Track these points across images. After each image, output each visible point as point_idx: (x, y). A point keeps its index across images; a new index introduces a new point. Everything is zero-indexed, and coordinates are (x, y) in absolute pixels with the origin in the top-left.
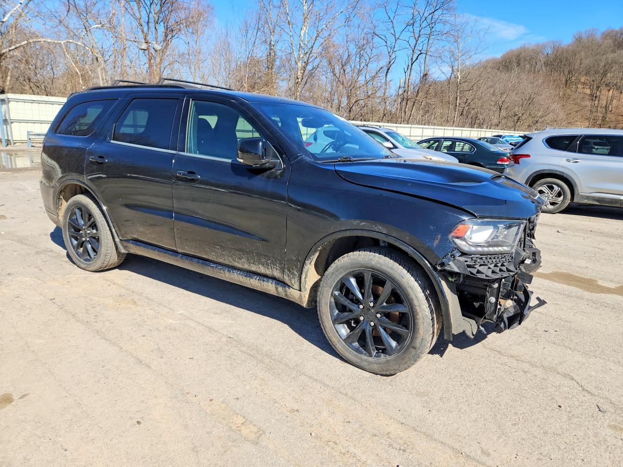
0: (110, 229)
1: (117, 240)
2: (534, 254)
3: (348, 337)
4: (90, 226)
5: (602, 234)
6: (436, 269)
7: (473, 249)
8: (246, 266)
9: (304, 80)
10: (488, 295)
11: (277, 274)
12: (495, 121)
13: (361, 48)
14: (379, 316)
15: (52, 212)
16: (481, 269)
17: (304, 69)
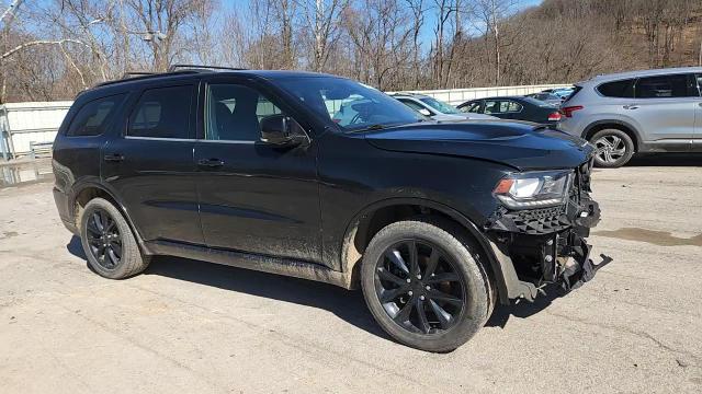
0: (133, 232)
1: (141, 241)
2: (591, 207)
3: (399, 315)
4: (110, 230)
5: (672, 183)
6: (482, 230)
7: (520, 204)
8: (281, 253)
9: (325, 54)
10: (544, 253)
11: (315, 256)
12: (543, 75)
13: (385, 13)
14: (428, 288)
15: (68, 219)
16: (531, 224)
17: (324, 42)
